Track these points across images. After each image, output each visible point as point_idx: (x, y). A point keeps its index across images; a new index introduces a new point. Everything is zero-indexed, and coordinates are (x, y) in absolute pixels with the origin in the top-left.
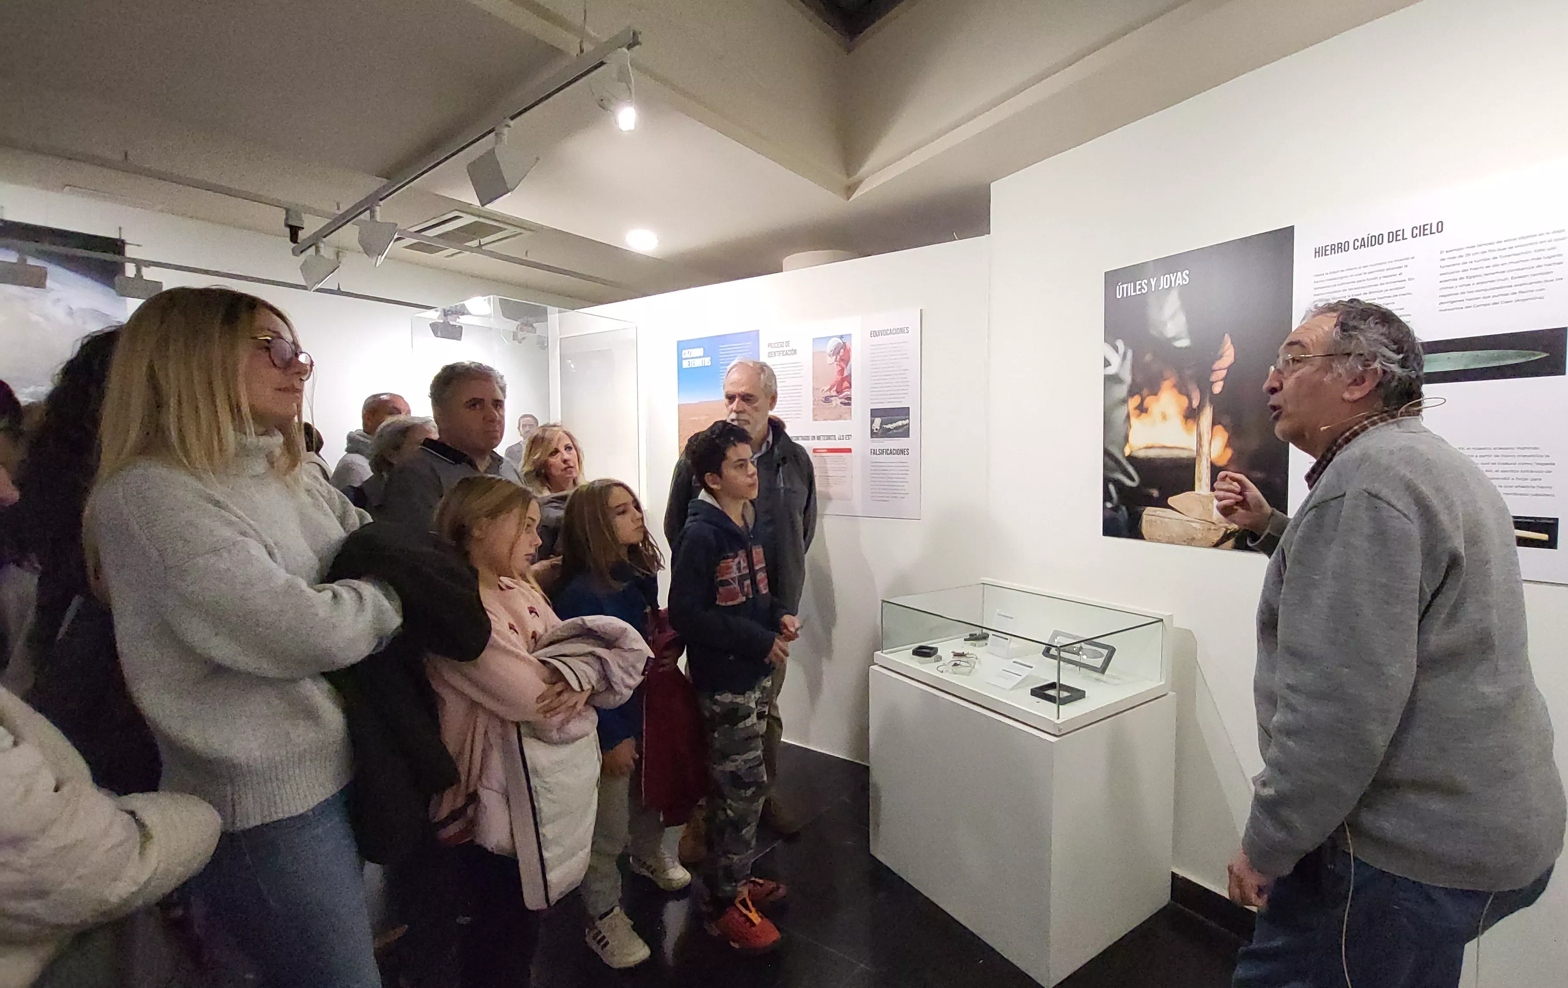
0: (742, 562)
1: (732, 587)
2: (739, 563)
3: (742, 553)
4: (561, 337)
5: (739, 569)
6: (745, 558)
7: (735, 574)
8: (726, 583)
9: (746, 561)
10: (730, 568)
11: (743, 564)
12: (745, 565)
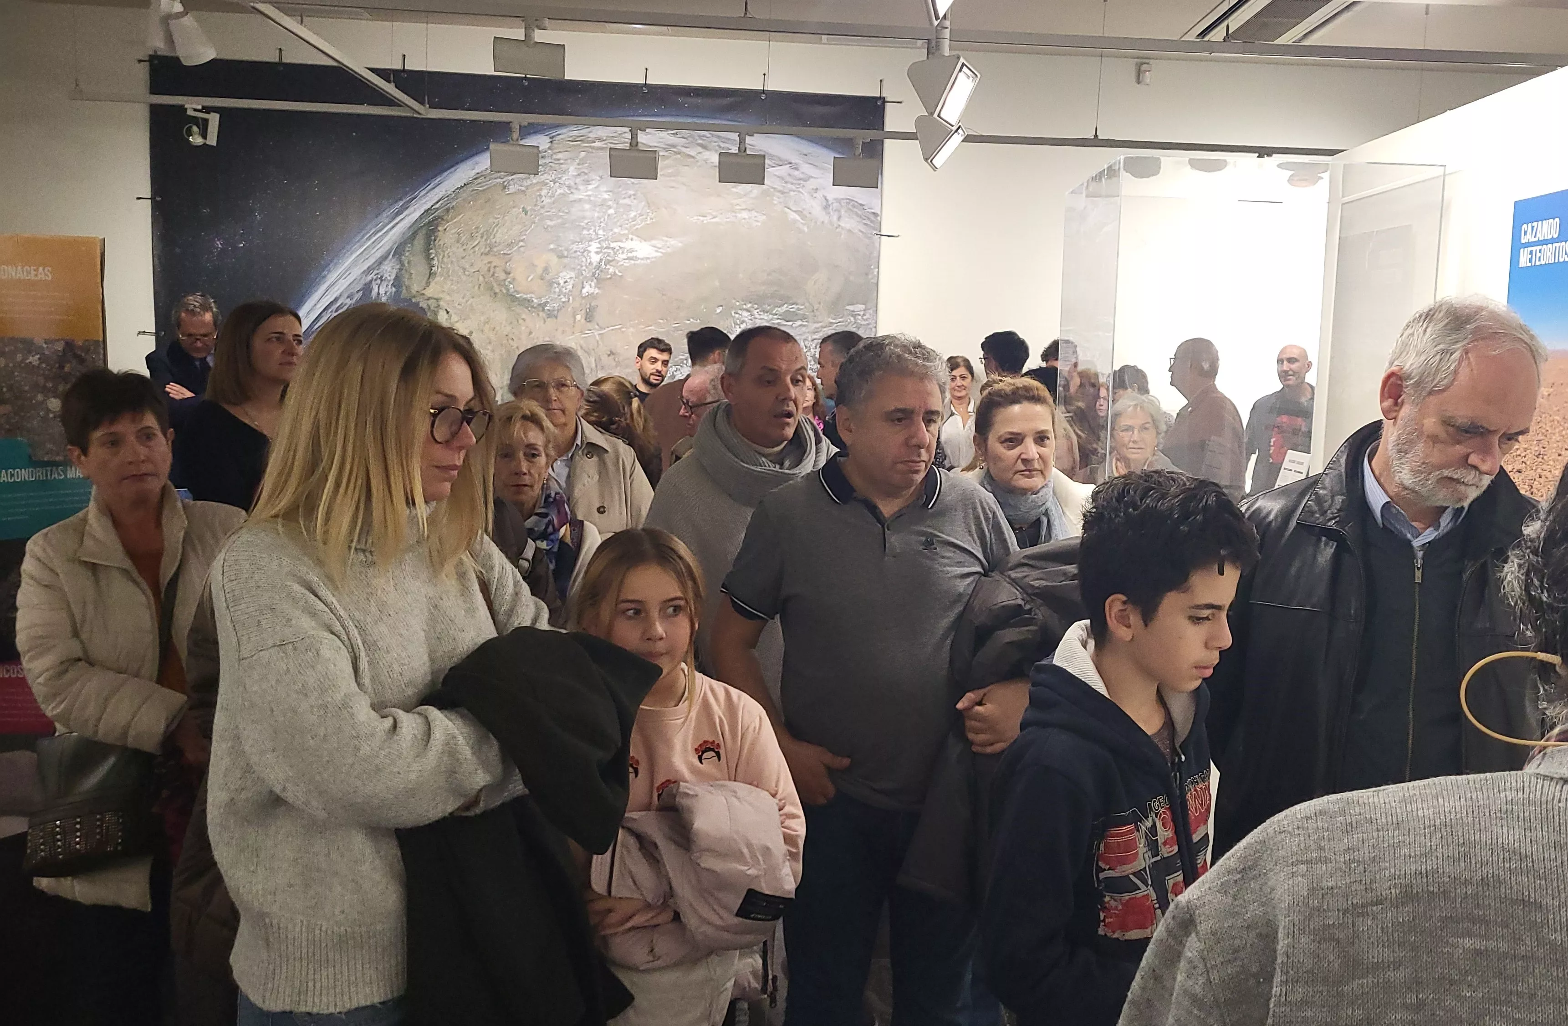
0: (1159, 825)
1: (1139, 894)
2: (1153, 830)
3: (1159, 804)
4: (1346, 199)
5: (1153, 846)
6: (1168, 816)
7: (1143, 859)
8: (1123, 885)
9: (1170, 824)
10: (1130, 846)
11: (1164, 834)
12: (1170, 834)
